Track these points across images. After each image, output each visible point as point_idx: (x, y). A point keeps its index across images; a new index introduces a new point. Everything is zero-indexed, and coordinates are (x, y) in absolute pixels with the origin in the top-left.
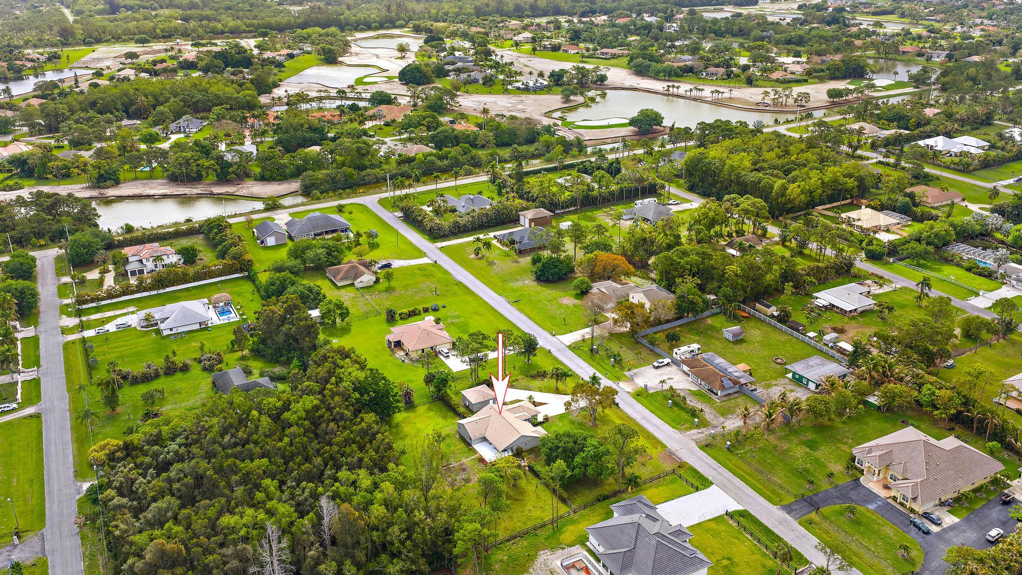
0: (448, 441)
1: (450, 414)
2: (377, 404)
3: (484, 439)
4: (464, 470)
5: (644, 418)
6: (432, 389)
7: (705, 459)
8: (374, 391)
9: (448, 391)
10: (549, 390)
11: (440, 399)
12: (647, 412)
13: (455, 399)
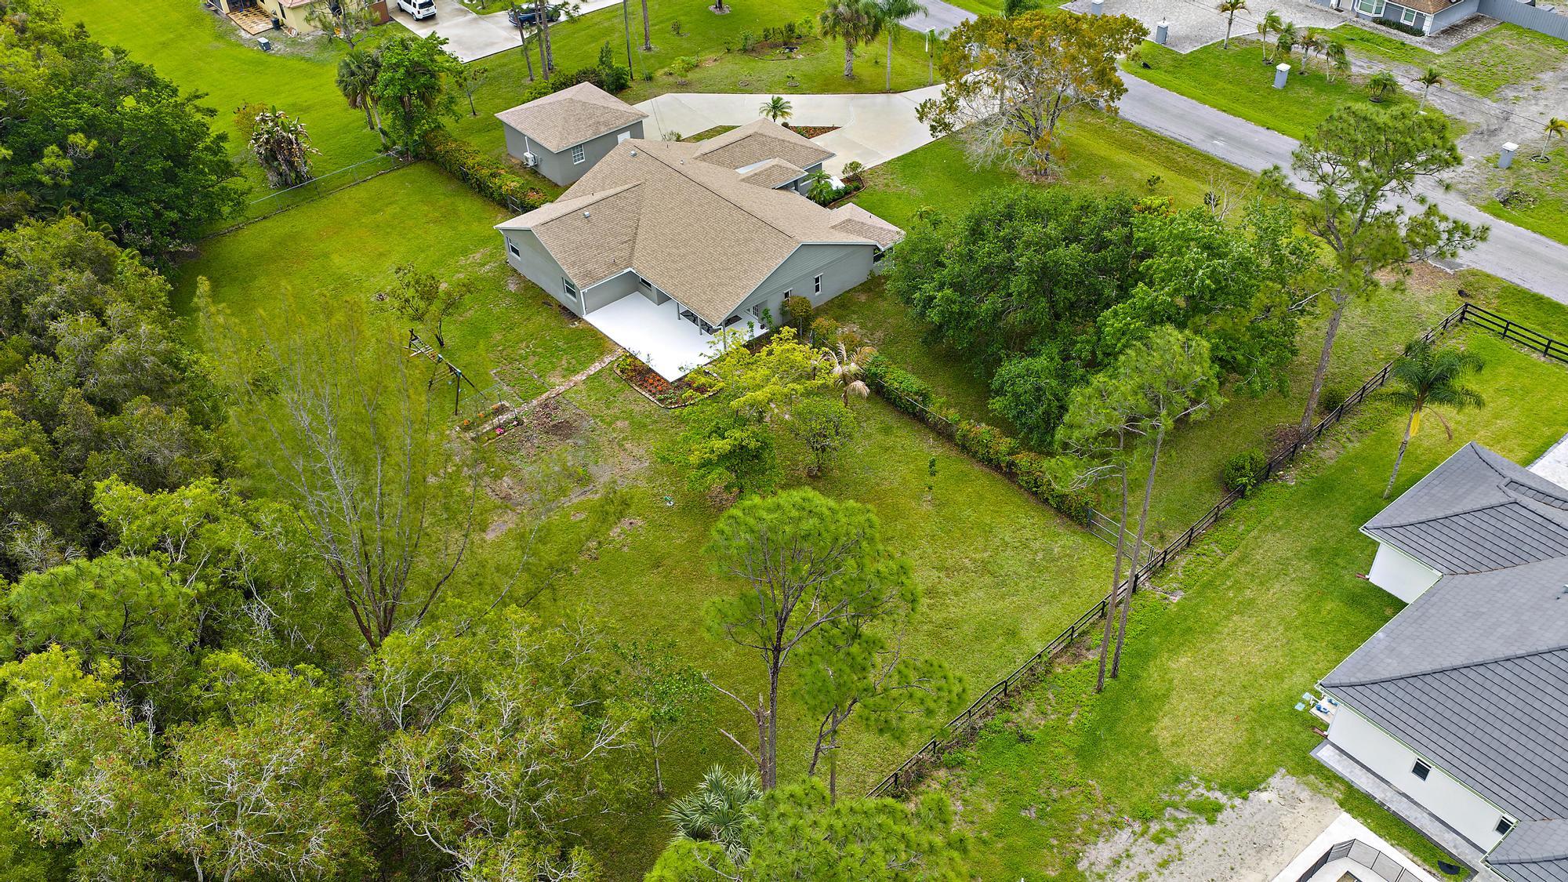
0: (472, 311)
1: (468, 206)
2: (121, 186)
3: (636, 285)
4: (563, 430)
5: (1215, 134)
6: (383, 120)
7: (1536, 248)
8: (90, 128)
9: (447, 121)
10: (826, 85)
11: (418, 158)
12: (1209, 114)
13: (476, 153)
